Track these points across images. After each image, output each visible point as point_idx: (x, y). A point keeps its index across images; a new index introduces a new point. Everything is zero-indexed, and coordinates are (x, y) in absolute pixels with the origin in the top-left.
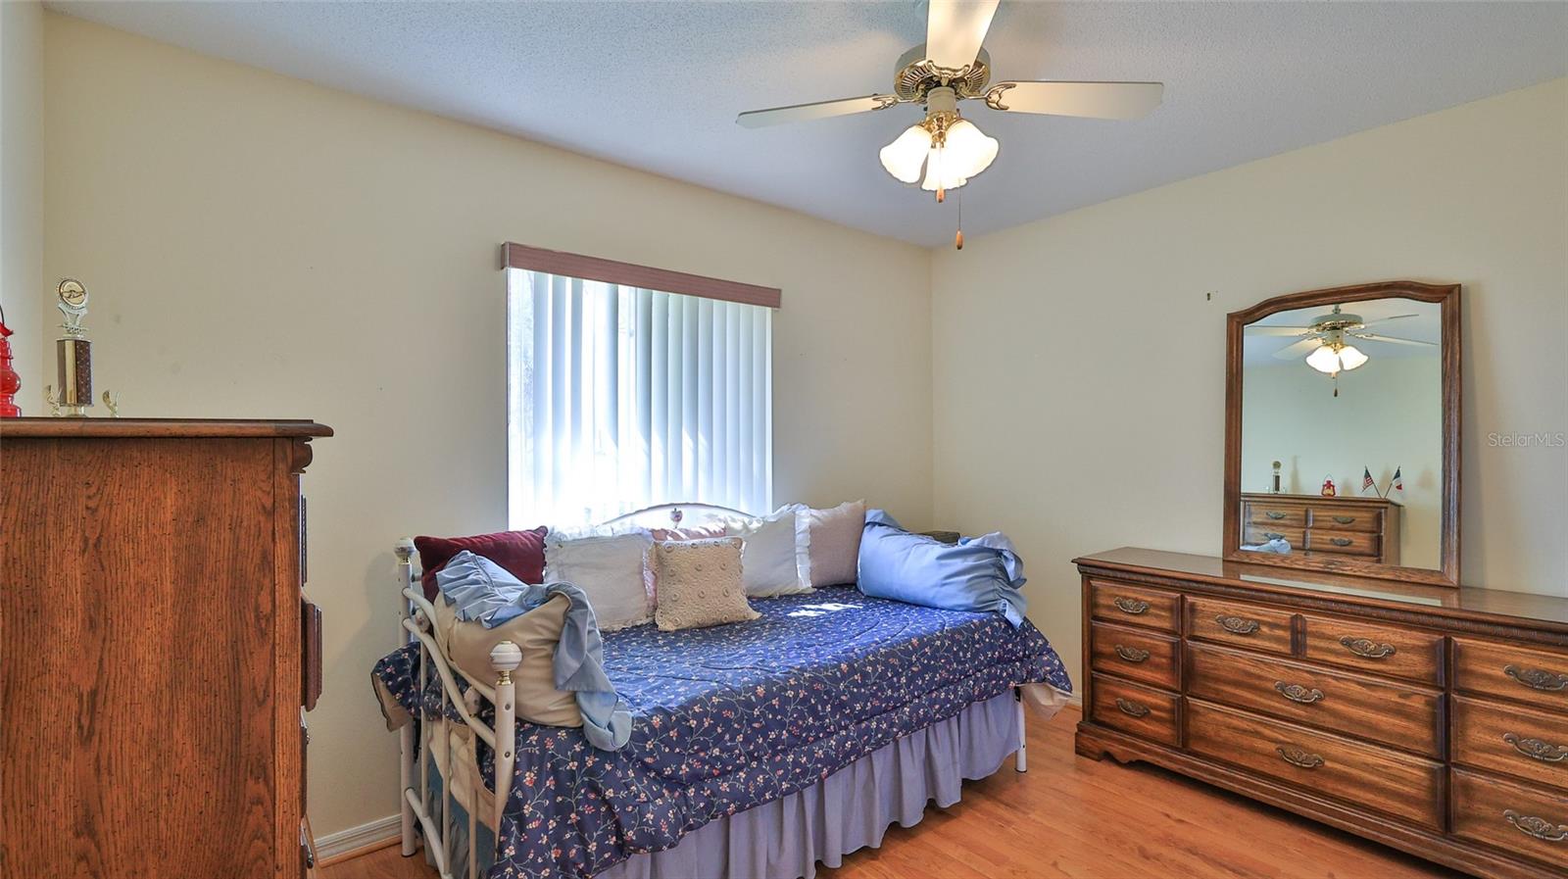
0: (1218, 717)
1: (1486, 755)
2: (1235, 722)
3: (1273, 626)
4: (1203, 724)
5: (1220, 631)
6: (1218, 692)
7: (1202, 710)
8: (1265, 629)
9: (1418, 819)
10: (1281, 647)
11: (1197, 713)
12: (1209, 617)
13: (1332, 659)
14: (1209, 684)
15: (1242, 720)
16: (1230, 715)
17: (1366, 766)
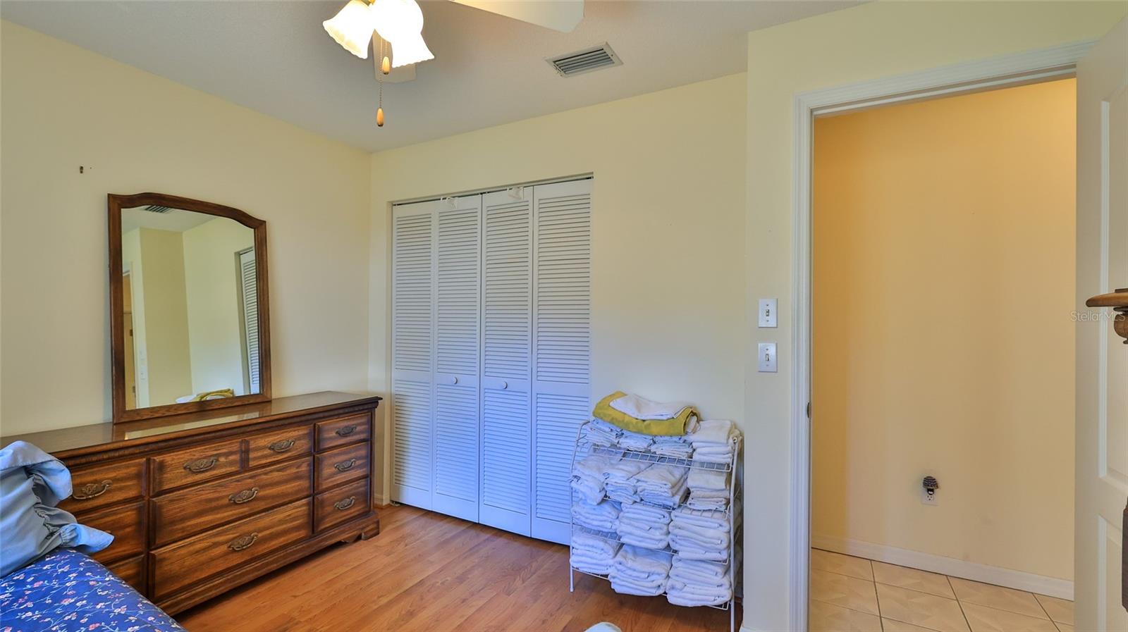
0: (183, 551)
1: (330, 480)
2: (198, 546)
3: (227, 455)
4: (169, 567)
5: (186, 477)
6: (183, 530)
7: (167, 555)
8: (222, 459)
9: (303, 536)
10: (233, 468)
11: (164, 559)
12: (177, 468)
13: (264, 461)
14: (177, 527)
15: (200, 542)
16: (191, 544)
17: (281, 522)
